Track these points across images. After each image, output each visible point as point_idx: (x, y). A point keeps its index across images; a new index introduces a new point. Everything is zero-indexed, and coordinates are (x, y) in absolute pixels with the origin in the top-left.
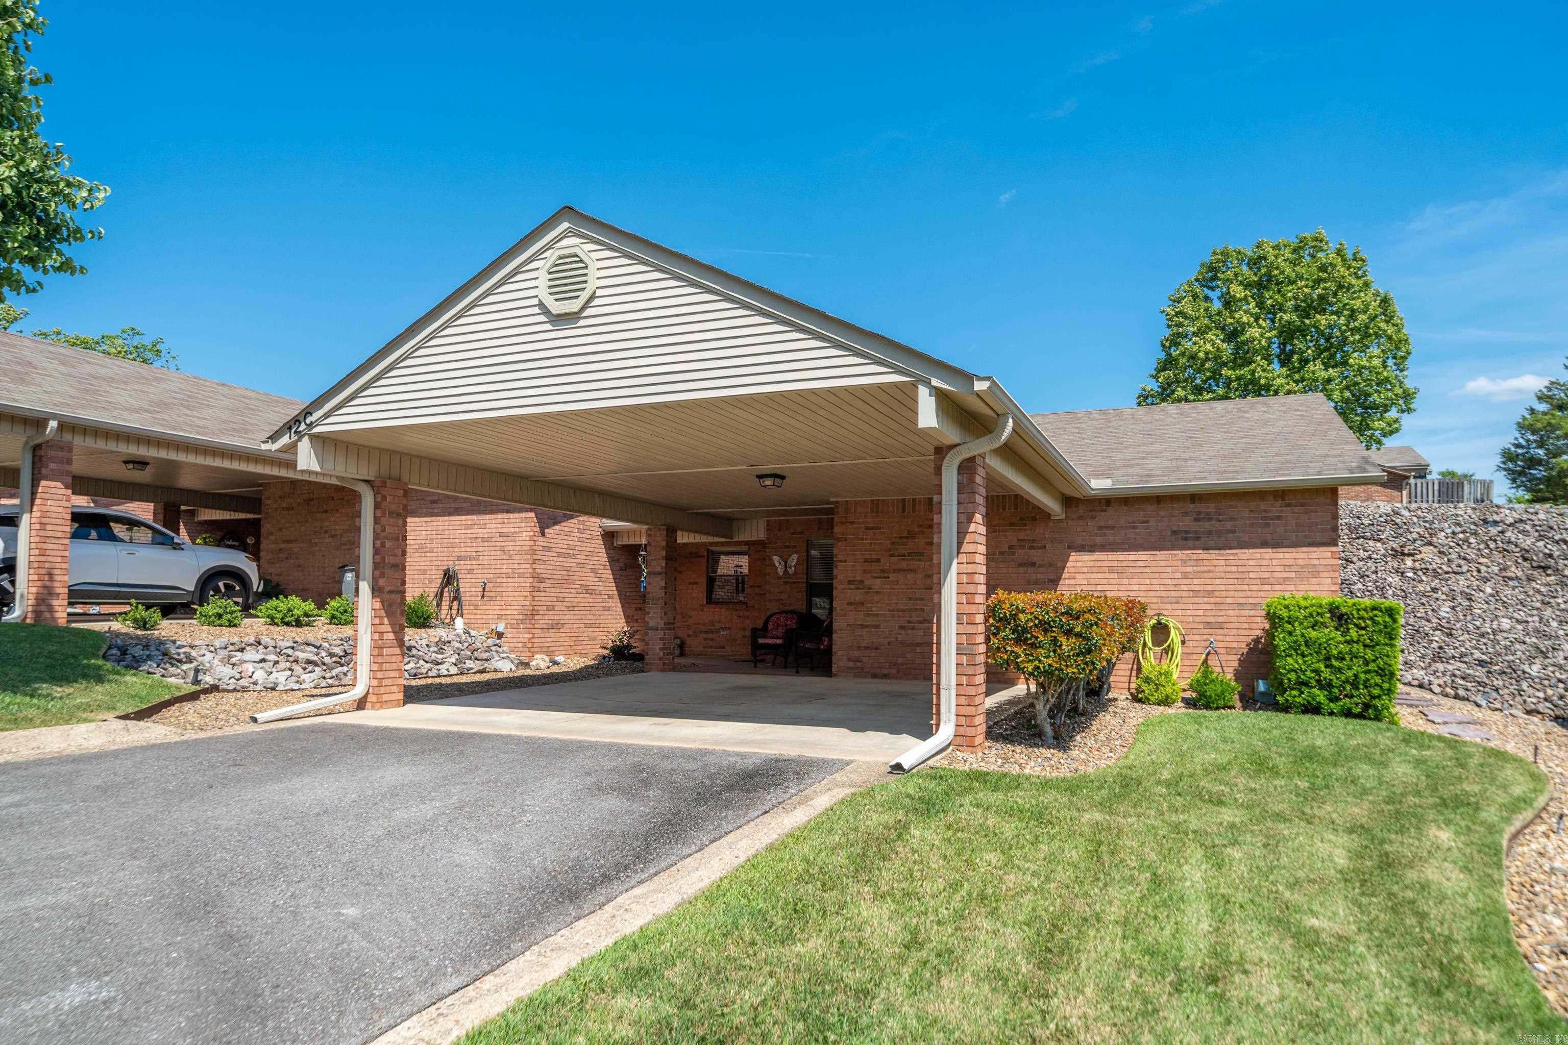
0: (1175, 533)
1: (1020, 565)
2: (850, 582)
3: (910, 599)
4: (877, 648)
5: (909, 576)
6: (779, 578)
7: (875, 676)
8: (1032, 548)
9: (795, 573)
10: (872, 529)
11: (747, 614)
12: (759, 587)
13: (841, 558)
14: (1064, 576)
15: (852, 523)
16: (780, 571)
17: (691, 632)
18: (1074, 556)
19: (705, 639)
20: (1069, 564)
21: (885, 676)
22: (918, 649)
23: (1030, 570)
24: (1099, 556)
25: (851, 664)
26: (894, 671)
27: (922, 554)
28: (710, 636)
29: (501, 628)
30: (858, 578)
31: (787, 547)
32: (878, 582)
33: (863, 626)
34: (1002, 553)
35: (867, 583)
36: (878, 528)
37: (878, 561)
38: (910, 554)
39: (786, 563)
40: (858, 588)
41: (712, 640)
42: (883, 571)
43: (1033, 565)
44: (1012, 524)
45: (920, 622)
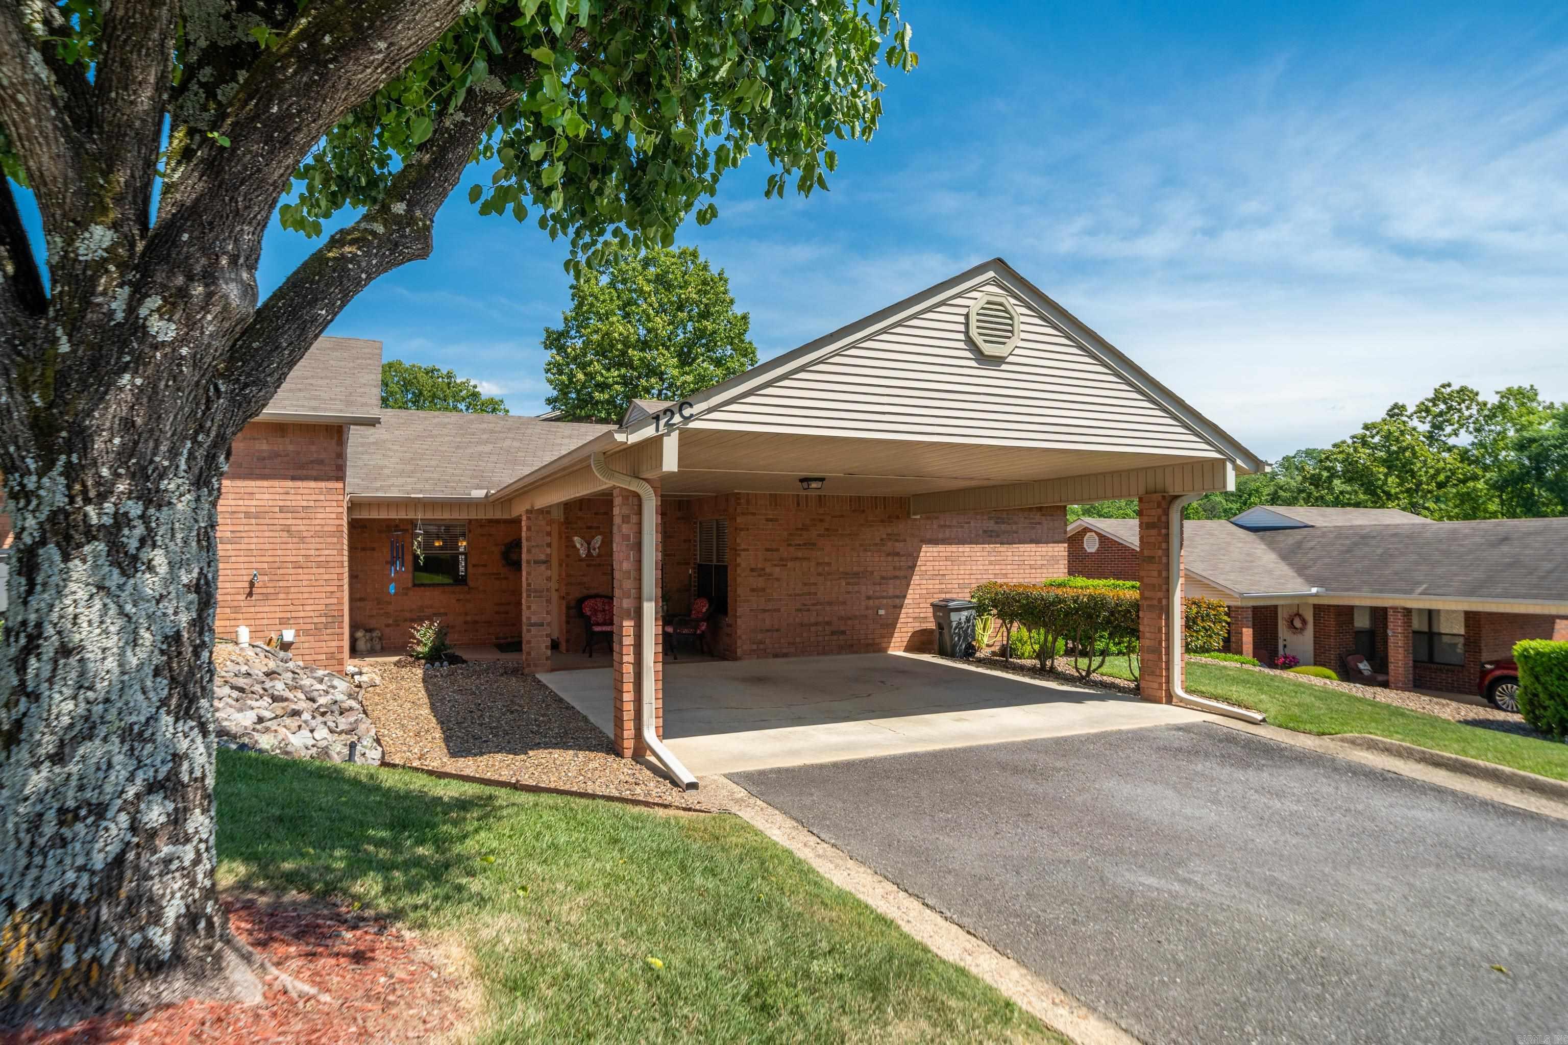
0: (985, 532)
1: (888, 555)
2: (752, 570)
3: (805, 584)
4: (777, 630)
5: (805, 564)
6: (581, 560)
7: (776, 656)
8: (897, 541)
9: (599, 555)
10: (771, 520)
11: (468, 597)
12: (485, 566)
13: (743, 547)
14: (919, 563)
15: (754, 514)
16: (583, 553)
18: (924, 548)
20: (922, 554)
21: (785, 655)
22: (813, 629)
23: (896, 559)
24: (941, 548)
25: (755, 647)
26: (792, 650)
27: (814, 544)
29: (289, 635)
30: (759, 566)
31: (590, 528)
32: (777, 569)
33: (765, 611)
34: (876, 544)
35: (768, 570)
36: (777, 520)
37: (777, 550)
38: (805, 544)
39: (589, 544)
40: (760, 576)
42: (781, 559)
43: (898, 554)
44: (882, 521)
45: (814, 605)
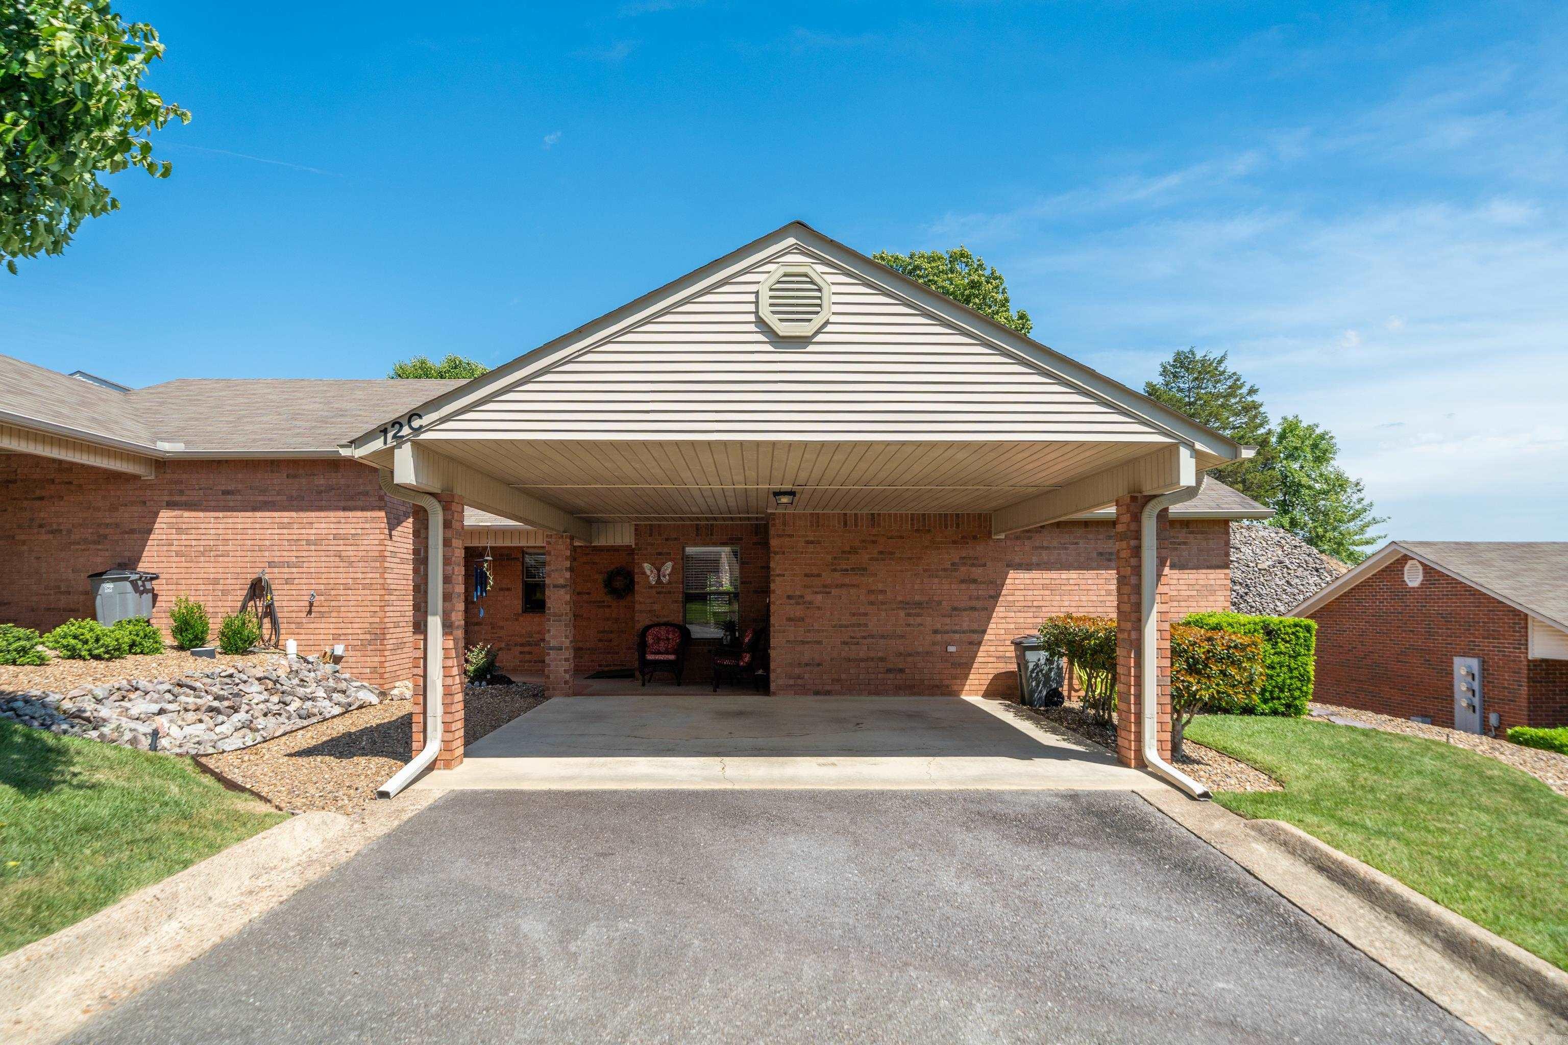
1: (962, 581)
2: (789, 597)
3: (854, 615)
4: (819, 665)
5: (853, 591)
6: (651, 587)
7: (817, 693)
8: (973, 565)
9: (670, 582)
10: (812, 542)
13: (778, 572)
14: (1004, 592)
15: (791, 536)
16: (653, 580)
17: (503, 645)
18: (1012, 574)
19: (521, 653)
20: (1008, 581)
21: (828, 693)
22: (862, 664)
23: (973, 586)
24: (1035, 574)
25: (791, 682)
26: (837, 687)
27: (865, 569)
28: (527, 649)
29: (339, 650)
30: (798, 593)
31: (660, 554)
32: (819, 597)
33: (803, 643)
34: (945, 570)
35: (808, 598)
36: (819, 543)
37: (819, 575)
38: (853, 569)
39: (659, 571)
40: (798, 604)
41: (530, 653)
42: (825, 586)
43: (975, 581)
44: (954, 542)
45: (864, 638)
